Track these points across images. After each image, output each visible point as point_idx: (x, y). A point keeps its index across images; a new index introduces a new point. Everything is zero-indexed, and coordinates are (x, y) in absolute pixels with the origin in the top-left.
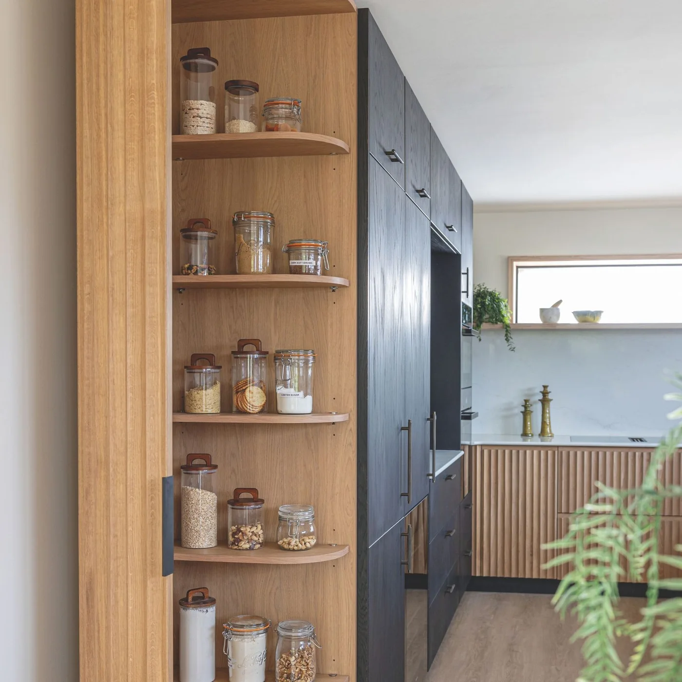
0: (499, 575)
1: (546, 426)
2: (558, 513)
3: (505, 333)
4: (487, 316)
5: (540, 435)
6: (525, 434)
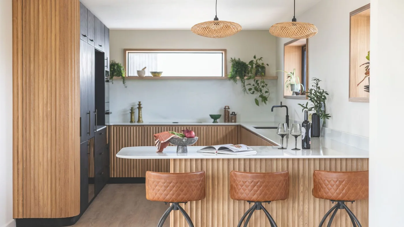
1: (140, 118)
3: (123, 80)
4: (115, 73)
5: (137, 121)
6: (131, 122)
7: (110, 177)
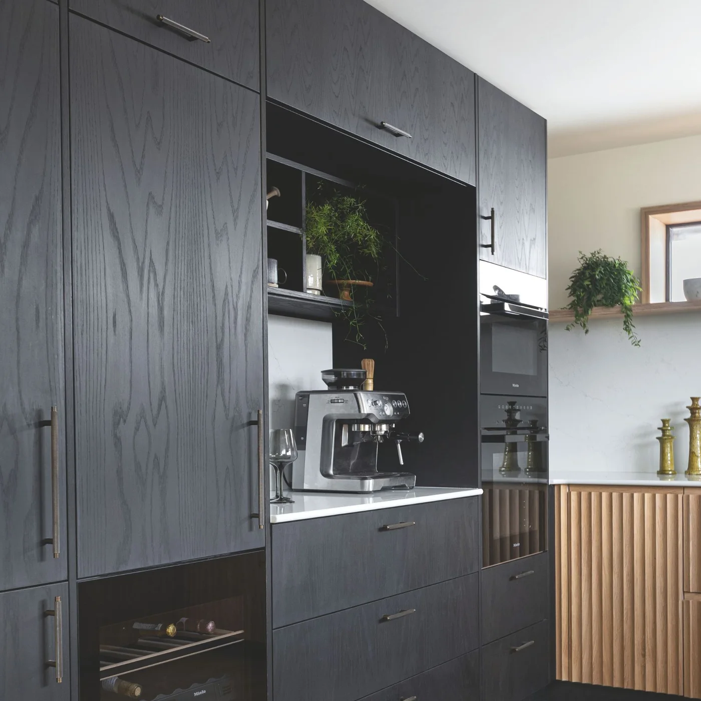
0: (595, 682)
1: (695, 458)
2: (684, 592)
3: (624, 319)
4: (599, 297)
5: (686, 472)
6: (662, 472)
7: (557, 678)
